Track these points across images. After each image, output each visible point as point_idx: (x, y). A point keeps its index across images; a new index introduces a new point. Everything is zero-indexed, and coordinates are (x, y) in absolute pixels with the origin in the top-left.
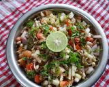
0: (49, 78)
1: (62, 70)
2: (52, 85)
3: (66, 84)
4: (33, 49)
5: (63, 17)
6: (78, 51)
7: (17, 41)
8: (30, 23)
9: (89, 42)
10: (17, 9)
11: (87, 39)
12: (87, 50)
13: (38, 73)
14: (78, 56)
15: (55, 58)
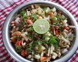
0: (33, 53)
1: (43, 48)
2: (34, 58)
3: (45, 59)
4: (23, 31)
5: (48, 10)
6: (57, 36)
7: (12, 24)
8: (23, 12)
9: (65, 30)
10: (15, 3)
11: (65, 28)
12: (64, 36)
13: (24, 49)
14: (56, 39)
15: (39, 39)
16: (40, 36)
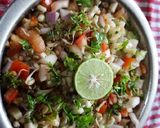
0: (30, 113)
16: (72, 90)
